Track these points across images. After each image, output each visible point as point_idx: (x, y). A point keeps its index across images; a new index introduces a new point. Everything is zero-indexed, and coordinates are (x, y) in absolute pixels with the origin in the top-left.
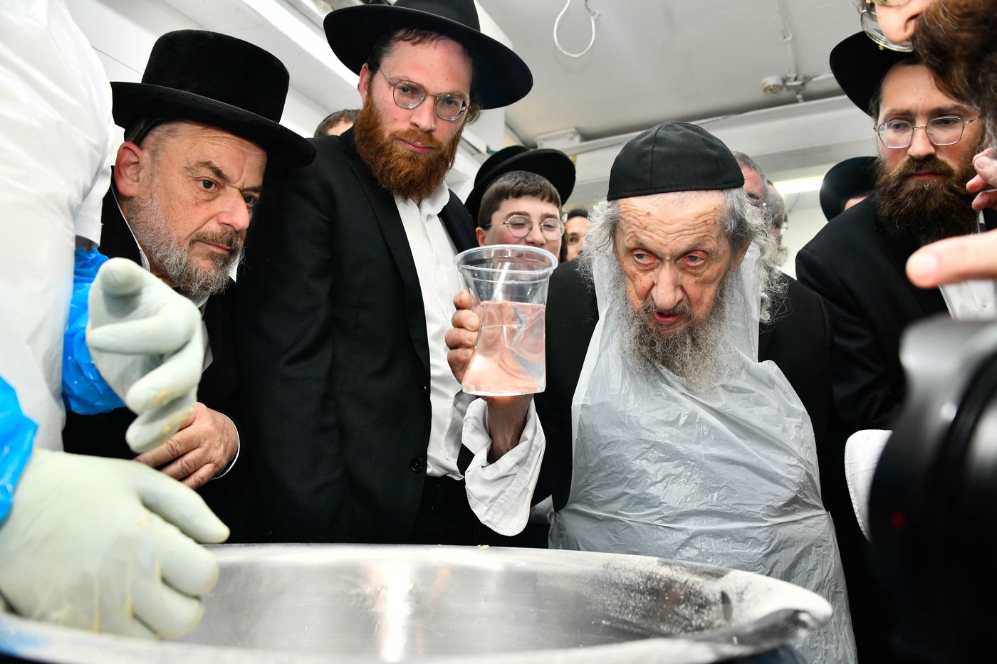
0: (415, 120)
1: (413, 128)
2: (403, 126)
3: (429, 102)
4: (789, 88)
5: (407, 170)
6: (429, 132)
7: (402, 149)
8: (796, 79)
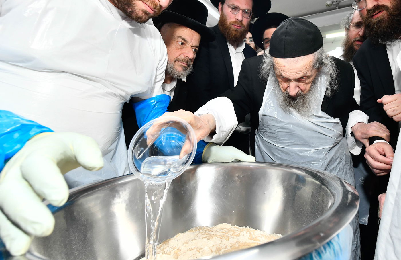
0: (237, 18)
1: (237, 20)
2: (234, 20)
3: (241, 12)
4: (334, 5)
5: (235, 34)
6: (241, 21)
7: (233, 27)
8: (336, 2)
